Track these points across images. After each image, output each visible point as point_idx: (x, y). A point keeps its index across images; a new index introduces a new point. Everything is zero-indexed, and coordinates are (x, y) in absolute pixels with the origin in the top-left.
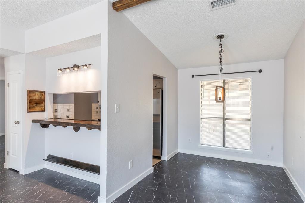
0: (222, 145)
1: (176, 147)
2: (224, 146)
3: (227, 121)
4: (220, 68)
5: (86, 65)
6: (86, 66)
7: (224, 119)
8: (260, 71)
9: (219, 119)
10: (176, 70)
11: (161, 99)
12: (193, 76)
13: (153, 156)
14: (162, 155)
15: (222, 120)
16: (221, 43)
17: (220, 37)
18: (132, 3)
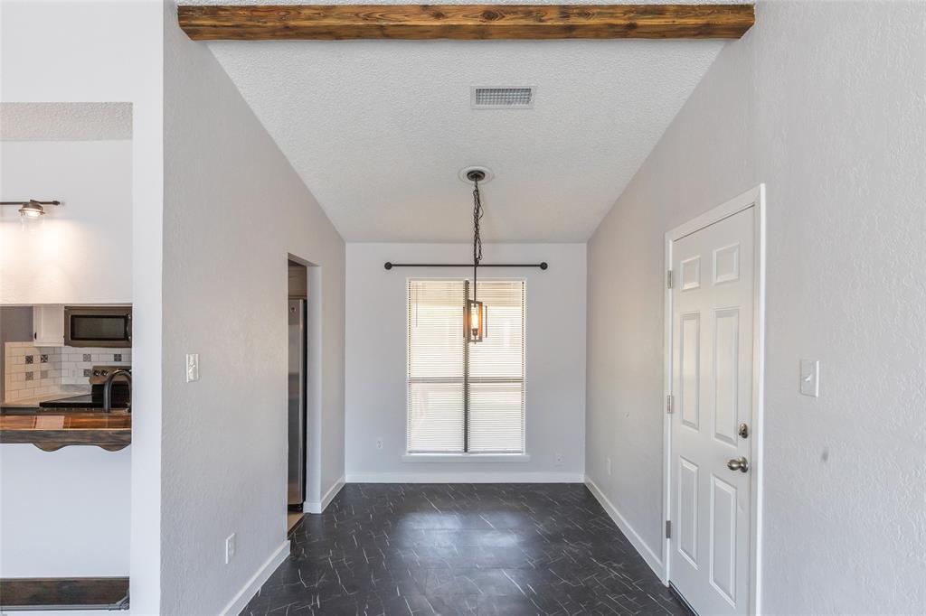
0: (461, 448)
1: (340, 468)
2: (466, 450)
3: (472, 385)
4: (475, 254)
5: (35, 204)
6: (38, 207)
7: (466, 380)
8: (544, 266)
9: (455, 380)
10: (340, 242)
11: (301, 326)
12: (388, 266)
13: (289, 506)
14: (304, 499)
15: (461, 385)
16: (477, 191)
17: (476, 176)
18: (256, 30)
